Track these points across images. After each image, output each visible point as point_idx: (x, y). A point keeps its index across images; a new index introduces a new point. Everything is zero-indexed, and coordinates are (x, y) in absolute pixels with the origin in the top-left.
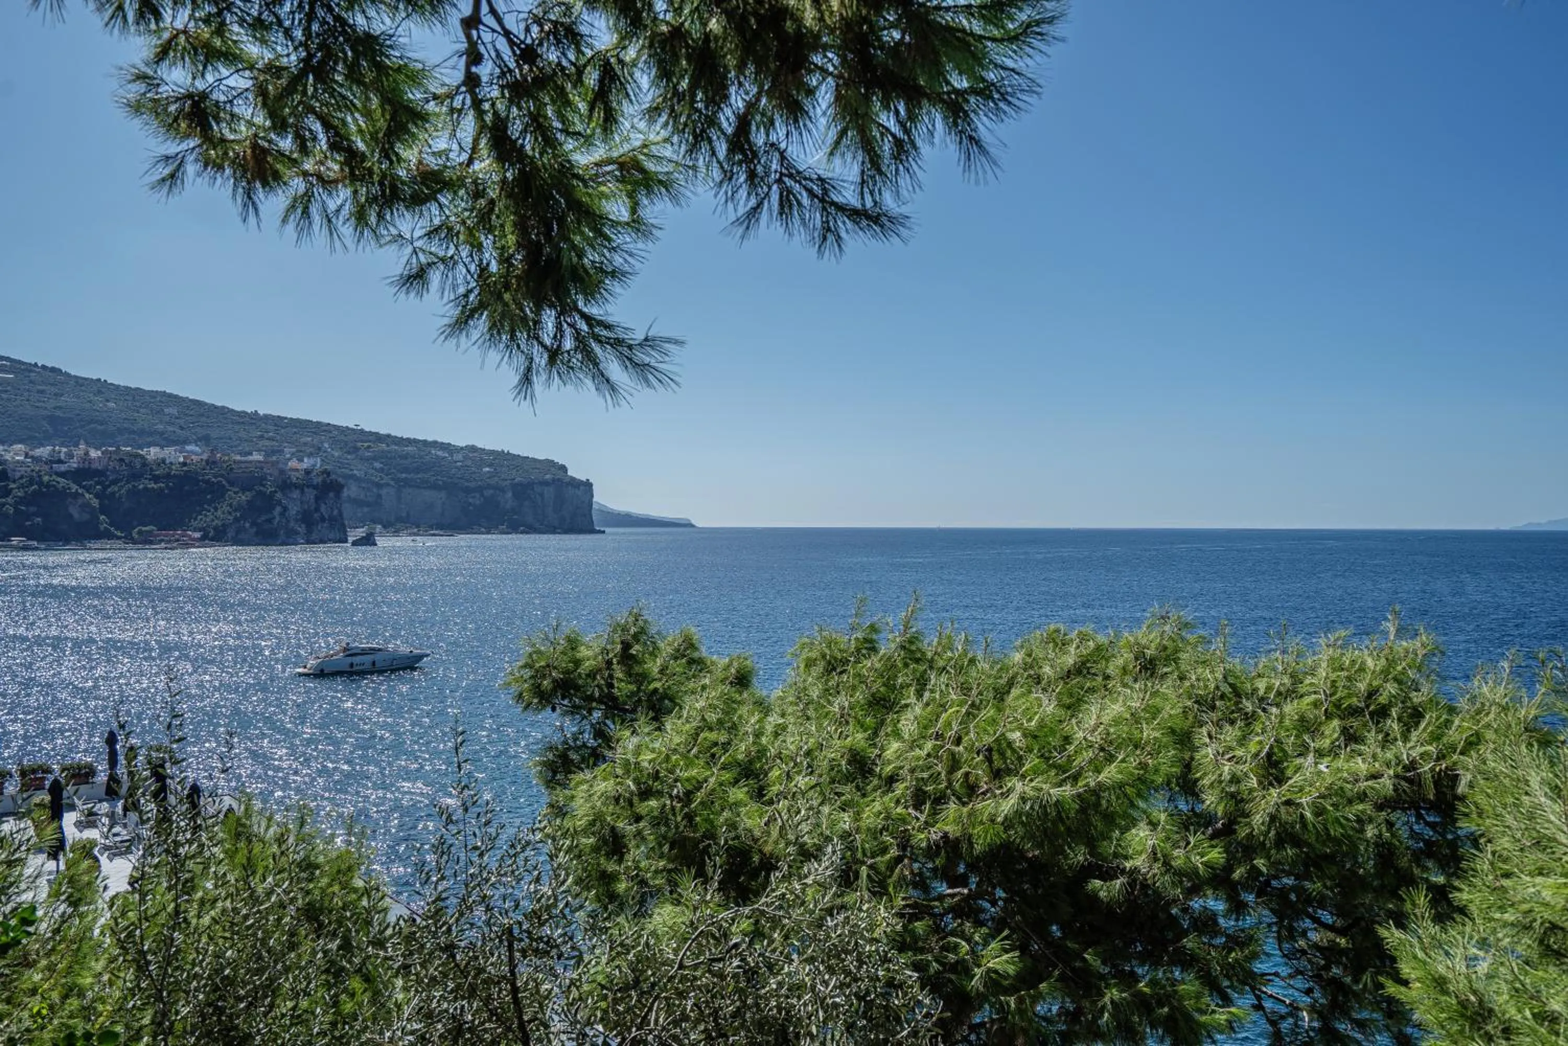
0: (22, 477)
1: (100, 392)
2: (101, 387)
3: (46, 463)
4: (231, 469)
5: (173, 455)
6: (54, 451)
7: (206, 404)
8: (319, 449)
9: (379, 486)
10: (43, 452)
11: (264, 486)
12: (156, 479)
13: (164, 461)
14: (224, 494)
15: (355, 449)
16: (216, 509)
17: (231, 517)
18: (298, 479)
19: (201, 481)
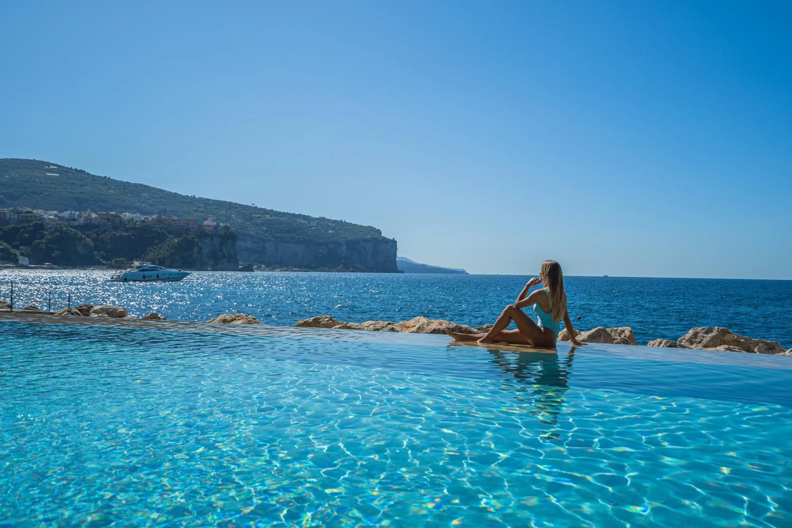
0: (51, 228)
1: (106, 184)
2: (106, 181)
3: (66, 221)
4: (170, 225)
5: (138, 217)
6: (71, 213)
7: (166, 191)
8: (230, 218)
9: (264, 241)
10: (66, 214)
11: (188, 234)
12: (127, 230)
13: (132, 220)
14: (165, 239)
15: (251, 218)
16: (160, 248)
17: (168, 253)
18: (209, 231)
19: (152, 231)
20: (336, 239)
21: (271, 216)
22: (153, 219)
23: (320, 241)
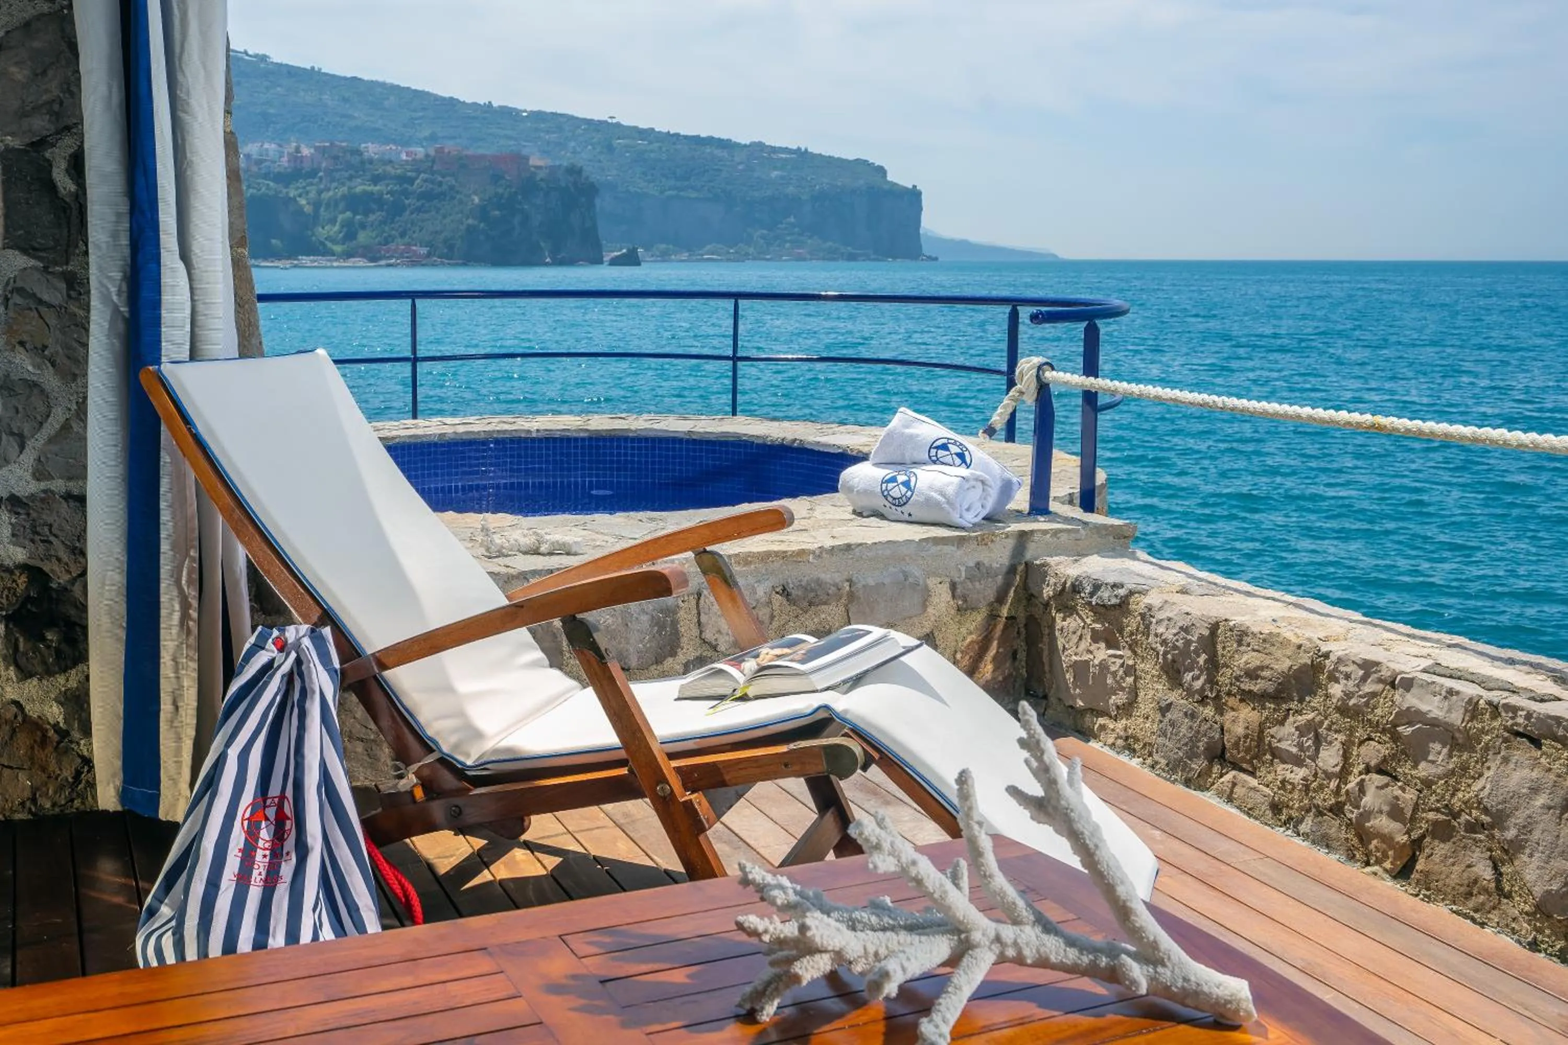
5: (394, 151)
6: (262, 147)
10: (253, 149)
11: (501, 186)
12: (376, 179)
13: (383, 158)
14: (453, 198)
15: (610, 148)
16: (444, 217)
17: (463, 227)
18: (542, 180)
19: (425, 181)
20: (791, 190)
21: (650, 143)
22: (427, 156)
23: (756, 194)
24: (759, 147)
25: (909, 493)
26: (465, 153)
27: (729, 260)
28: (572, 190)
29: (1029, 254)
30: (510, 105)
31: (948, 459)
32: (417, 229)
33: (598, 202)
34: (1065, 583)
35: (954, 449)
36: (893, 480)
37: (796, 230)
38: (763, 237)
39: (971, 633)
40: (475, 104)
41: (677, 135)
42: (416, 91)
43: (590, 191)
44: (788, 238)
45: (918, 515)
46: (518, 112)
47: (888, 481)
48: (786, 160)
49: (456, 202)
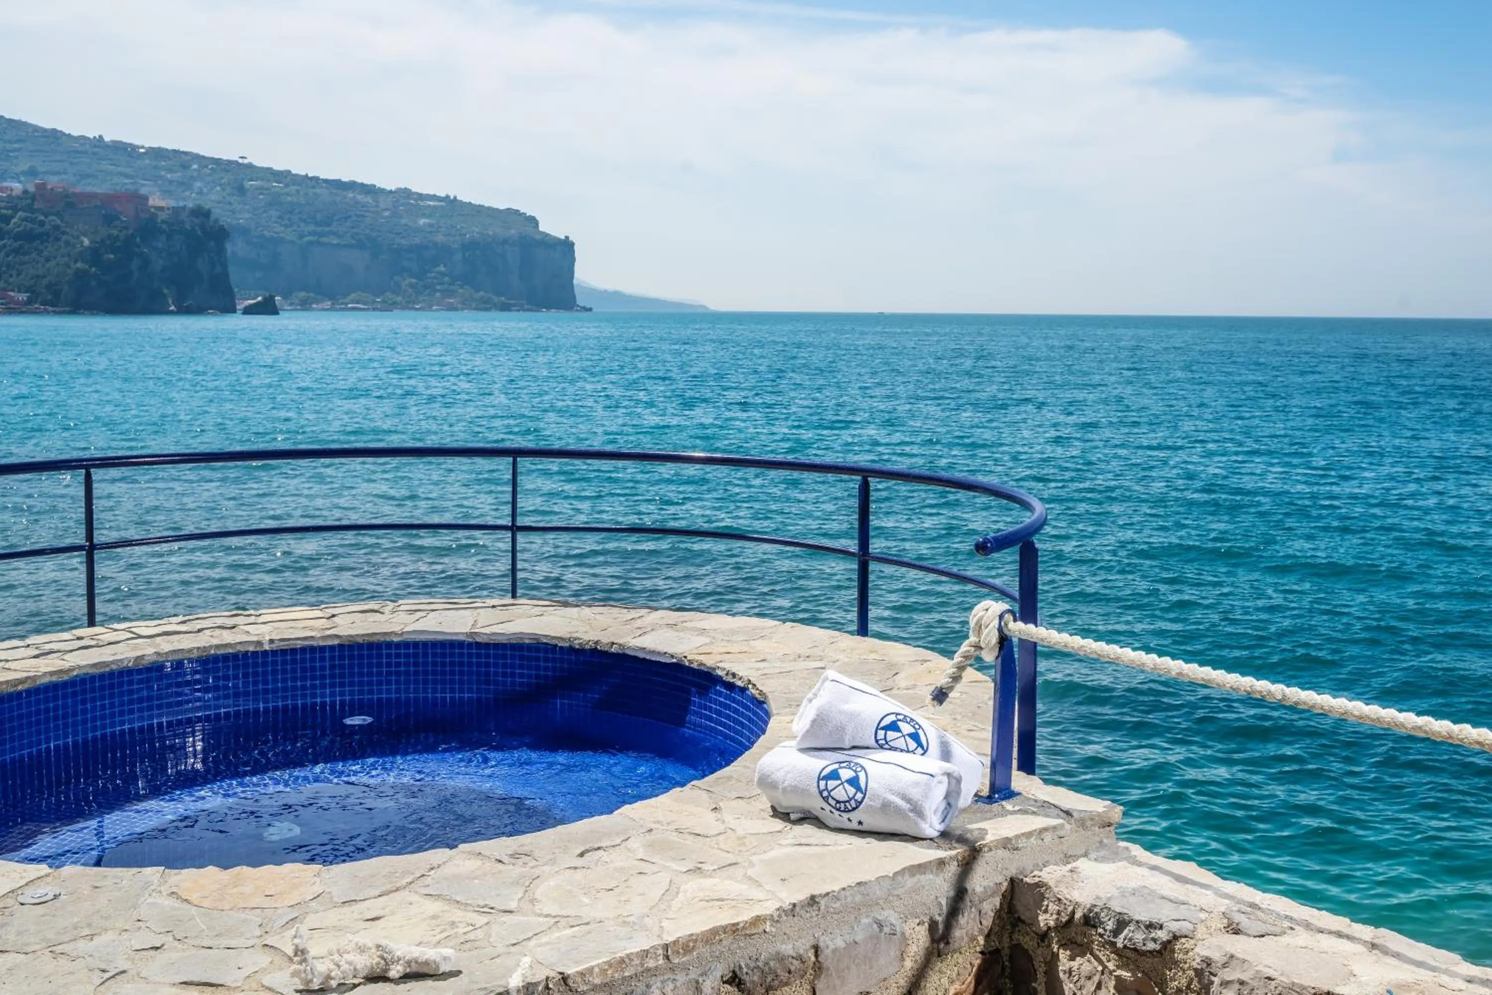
14: (57, 239)
15: (241, 190)
16: (48, 260)
17: (69, 271)
18: (163, 222)
19: (25, 219)
20: (440, 238)
21: (287, 185)
22: (25, 192)
23: (403, 242)
24: (406, 193)
25: (859, 796)
26: (71, 190)
27: (374, 309)
28: (199, 233)
29: (679, 305)
30: (125, 140)
31: (900, 743)
32: (14, 272)
33: (229, 247)
34: (1073, 913)
35: (906, 728)
36: (834, 775)
37: (447, 279)
38: (411, 286)
39: (952, 982)
40: (83, 137)
41: (316, 179)
42: (11, 121)
43: (221, 234)
44: (438, 287)
45: (872, 822)
46: (134, 148)
47: (828, 778)
48: (434, 207)
49: (62, 244)
